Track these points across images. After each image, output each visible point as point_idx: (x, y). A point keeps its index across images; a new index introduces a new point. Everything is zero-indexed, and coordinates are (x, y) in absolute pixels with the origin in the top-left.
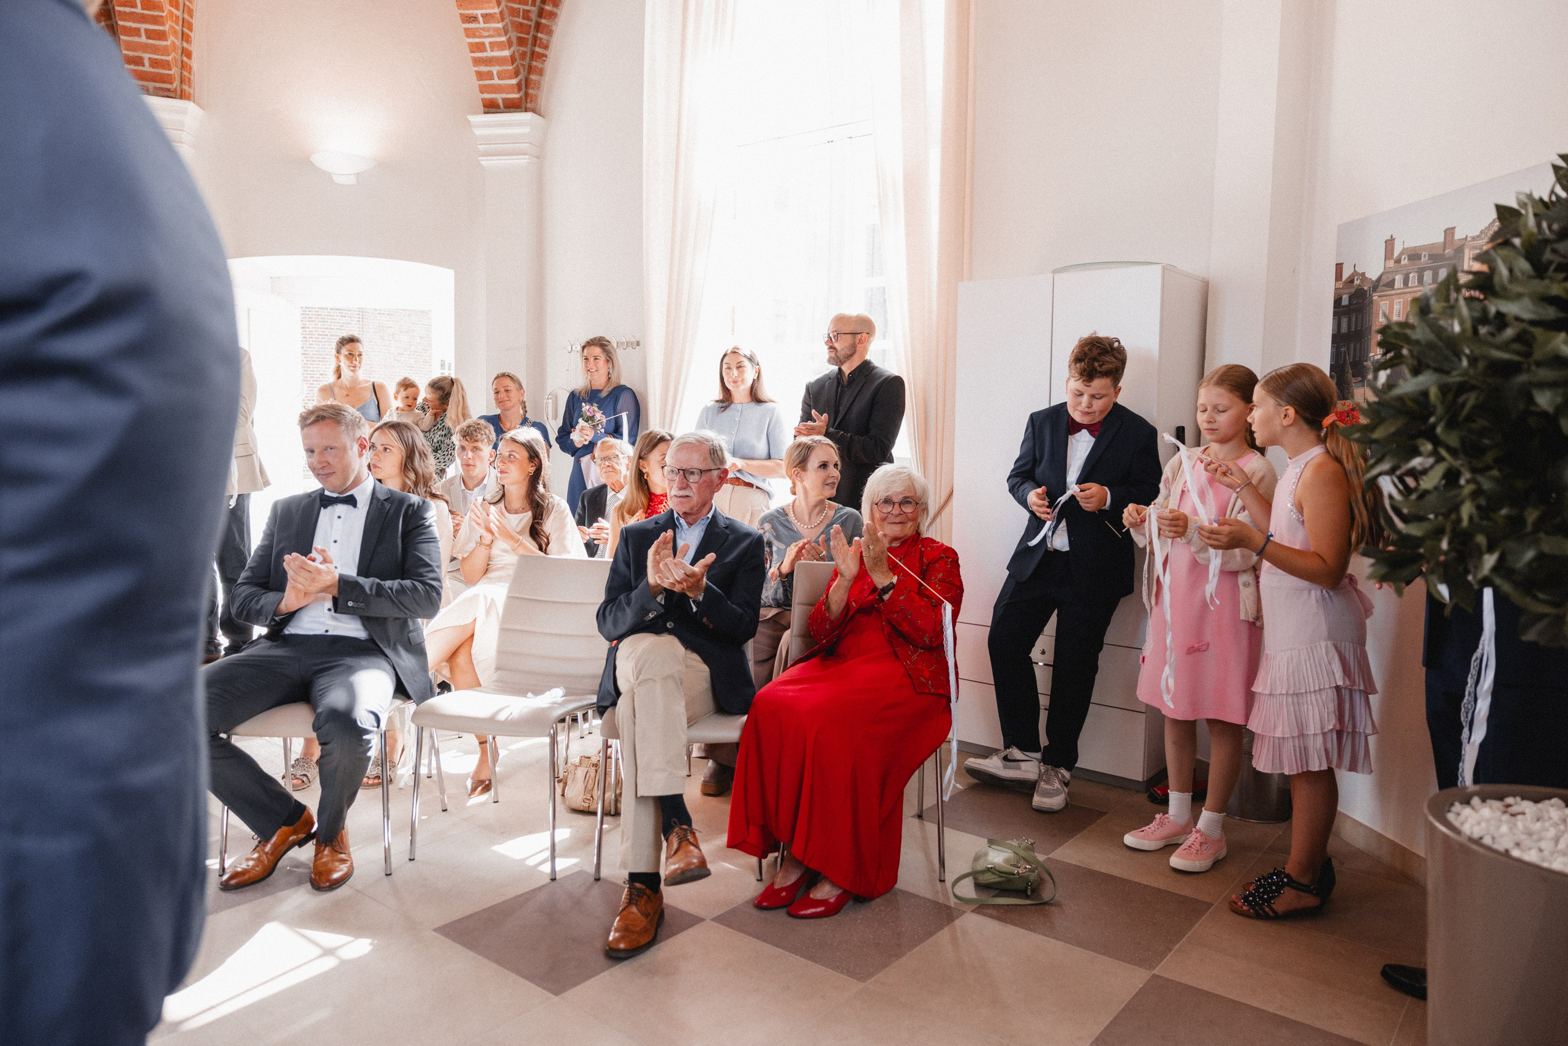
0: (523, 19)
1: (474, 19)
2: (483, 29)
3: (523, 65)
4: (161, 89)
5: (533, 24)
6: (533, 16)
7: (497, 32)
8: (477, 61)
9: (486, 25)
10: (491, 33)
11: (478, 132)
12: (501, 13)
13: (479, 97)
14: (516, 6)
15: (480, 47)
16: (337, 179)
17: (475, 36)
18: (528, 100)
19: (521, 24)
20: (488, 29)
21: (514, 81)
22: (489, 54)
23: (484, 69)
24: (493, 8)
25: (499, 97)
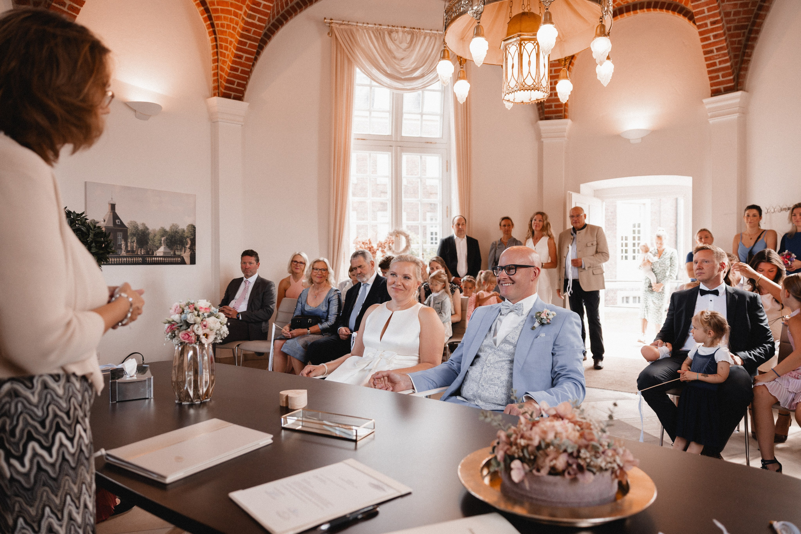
0: (738, 44)
1: (712, 51)
2: (716, 55)
3: (736, 68)
4: (558, 116)
5: (743, 46)
6: (743, 42)
7: (724, 55)
8: (709, 72)
9: (719, 53)
10: (720, 56)
11: (707, 107)
12: (727, 45)
13: (709, 90)
14: (734, 39)
15: (714, 64)
16: (632, 141)
17: (711, 60)
18: (739, 85)
19: (737, 48)
20: (718, 55)
21: (731, 77)
22: (718, 66)
23: (714, 75)
24: (723, 44)
25: (722, 87)
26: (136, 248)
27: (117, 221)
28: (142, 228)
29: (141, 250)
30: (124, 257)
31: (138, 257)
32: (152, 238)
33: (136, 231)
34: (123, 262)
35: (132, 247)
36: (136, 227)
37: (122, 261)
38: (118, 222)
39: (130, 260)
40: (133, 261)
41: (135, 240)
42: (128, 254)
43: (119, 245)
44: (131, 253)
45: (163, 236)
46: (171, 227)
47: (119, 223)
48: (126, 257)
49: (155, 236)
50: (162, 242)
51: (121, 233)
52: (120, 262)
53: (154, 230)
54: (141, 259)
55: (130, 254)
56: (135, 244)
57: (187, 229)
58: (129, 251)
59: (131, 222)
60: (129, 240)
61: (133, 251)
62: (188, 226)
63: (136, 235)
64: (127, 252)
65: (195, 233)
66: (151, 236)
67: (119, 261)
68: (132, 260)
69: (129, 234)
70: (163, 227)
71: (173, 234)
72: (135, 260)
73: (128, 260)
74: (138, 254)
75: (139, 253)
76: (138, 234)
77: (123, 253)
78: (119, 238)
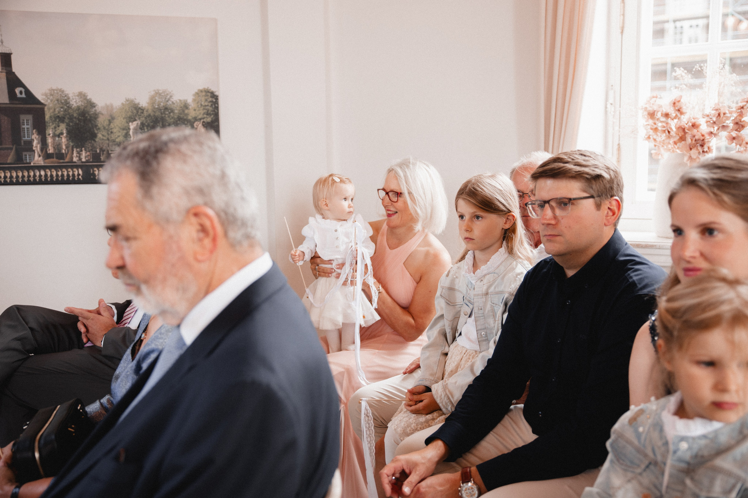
26: (67, 147)
27: (17, 90)
28: (80, 104)
29: (79, 153)
30: (39, 168)
31: (72, 167)
32: (106, 123)
33: (65, 111)
34: (37, 179)
35: (58, 147)
36: (65, 103)
37: (35, 176)
38: (21, 93)
39: (54, 174)
40: (63, 175)
41: (65, 132)
42: (49, 162)
43: (25, 142)
44: (55, 159)
45: (132, 119)
46: (152, 98)
47: (24, 96)
48: (44, 168)
49: (112, 119)
50: (131, 133)
51: (30, 117)
52: (32, 179)
53: (109, 108)
54: (81, 172)
55: (53, 161)
56: (64, 140)
57: (194, 100)
58: (52, 154)
59: (52, 92)
60: (50, 131)
61: (60, 156)
62: (197, 94)
63: (67, 120)
64: (48, 156)
65: (217, 108)
66: (102, 121)
67: (29, 176)
68: (60, 173)
69: (47, 117)
70: (131, 97)
71: (158, 114)
72: (65, 173)
73: (49, 174)
74: (72, 161)
75: (75, 159)
76: (71, 118)
77: (38, 159)
78: (25, 126)
